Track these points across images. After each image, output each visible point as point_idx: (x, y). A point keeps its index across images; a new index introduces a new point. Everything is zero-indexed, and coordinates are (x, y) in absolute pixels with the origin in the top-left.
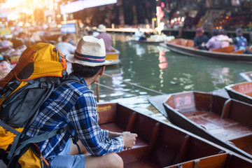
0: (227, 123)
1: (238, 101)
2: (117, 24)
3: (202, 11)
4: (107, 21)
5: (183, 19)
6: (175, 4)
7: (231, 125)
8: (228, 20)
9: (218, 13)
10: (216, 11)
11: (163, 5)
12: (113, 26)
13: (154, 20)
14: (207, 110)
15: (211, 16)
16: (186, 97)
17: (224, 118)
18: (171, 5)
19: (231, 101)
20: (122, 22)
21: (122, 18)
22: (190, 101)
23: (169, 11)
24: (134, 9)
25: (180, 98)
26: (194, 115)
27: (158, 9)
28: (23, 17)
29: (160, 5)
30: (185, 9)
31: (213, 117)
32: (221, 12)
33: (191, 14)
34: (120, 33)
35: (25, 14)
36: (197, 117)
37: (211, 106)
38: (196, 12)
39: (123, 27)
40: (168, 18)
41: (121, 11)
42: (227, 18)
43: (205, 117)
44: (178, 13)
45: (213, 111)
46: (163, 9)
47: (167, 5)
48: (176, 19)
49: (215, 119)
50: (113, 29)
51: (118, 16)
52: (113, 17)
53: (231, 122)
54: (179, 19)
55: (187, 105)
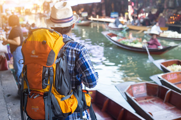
0: (167, 106)
1: (175, 92)
2: (101, 15)
3: (161, 10)
4: (93, 13)
5: (147, 14)
6: (142, 4)
7: (170, 108)
8: (179, 17)
9: (172, 12)
10: (171, 10)
11: (133, 4)
12: (98, 16)
13: (126, 14)
14: (155, 95)
15: (167, 14)
16: (141, 87)
17: (166, 102)
18: (139, 5)
19: (171, 91)
20: (104, 14)
21: (104, 12)
22: (143, 89)
23: (137, 9)
24: (113, 5)
25: (136, 87)
26: (146, 99)
27: (130, 7)
28: (36, 6)
29: (131, 5)
30: (149, 7)
31: (158, 102)
32: (174, 11)
33: (153, 11)
34: (103, 22)
35: (37, 4)
36: (147, 101)
37: (157, 93)
38: (156, 10)
39: (105, 18)
40: (136, 13)
41: (104, 7)
42: (178, 15)
43: (153, 101)
44: (144, 10)
45: (159, 96)
46: (133, 7)
47: (136, 4)
48: (142, 15)
49: (159, 103)
50: (98, 19)
51: (101, 10)
52: (98, 11)
53: (170, 106)
54: (144, 14)
55: (141, 92)
